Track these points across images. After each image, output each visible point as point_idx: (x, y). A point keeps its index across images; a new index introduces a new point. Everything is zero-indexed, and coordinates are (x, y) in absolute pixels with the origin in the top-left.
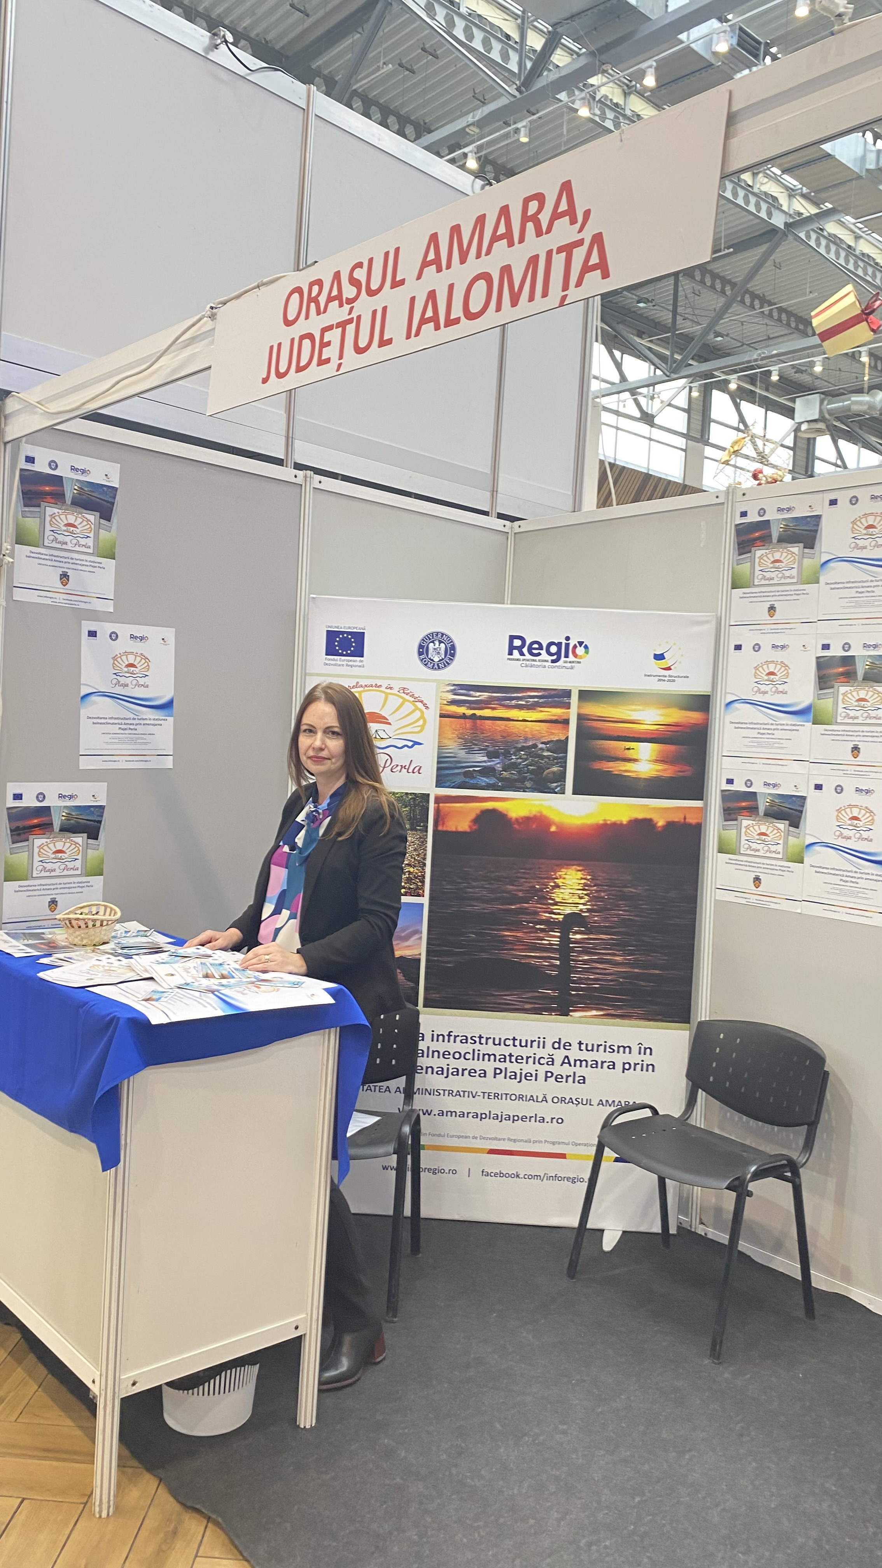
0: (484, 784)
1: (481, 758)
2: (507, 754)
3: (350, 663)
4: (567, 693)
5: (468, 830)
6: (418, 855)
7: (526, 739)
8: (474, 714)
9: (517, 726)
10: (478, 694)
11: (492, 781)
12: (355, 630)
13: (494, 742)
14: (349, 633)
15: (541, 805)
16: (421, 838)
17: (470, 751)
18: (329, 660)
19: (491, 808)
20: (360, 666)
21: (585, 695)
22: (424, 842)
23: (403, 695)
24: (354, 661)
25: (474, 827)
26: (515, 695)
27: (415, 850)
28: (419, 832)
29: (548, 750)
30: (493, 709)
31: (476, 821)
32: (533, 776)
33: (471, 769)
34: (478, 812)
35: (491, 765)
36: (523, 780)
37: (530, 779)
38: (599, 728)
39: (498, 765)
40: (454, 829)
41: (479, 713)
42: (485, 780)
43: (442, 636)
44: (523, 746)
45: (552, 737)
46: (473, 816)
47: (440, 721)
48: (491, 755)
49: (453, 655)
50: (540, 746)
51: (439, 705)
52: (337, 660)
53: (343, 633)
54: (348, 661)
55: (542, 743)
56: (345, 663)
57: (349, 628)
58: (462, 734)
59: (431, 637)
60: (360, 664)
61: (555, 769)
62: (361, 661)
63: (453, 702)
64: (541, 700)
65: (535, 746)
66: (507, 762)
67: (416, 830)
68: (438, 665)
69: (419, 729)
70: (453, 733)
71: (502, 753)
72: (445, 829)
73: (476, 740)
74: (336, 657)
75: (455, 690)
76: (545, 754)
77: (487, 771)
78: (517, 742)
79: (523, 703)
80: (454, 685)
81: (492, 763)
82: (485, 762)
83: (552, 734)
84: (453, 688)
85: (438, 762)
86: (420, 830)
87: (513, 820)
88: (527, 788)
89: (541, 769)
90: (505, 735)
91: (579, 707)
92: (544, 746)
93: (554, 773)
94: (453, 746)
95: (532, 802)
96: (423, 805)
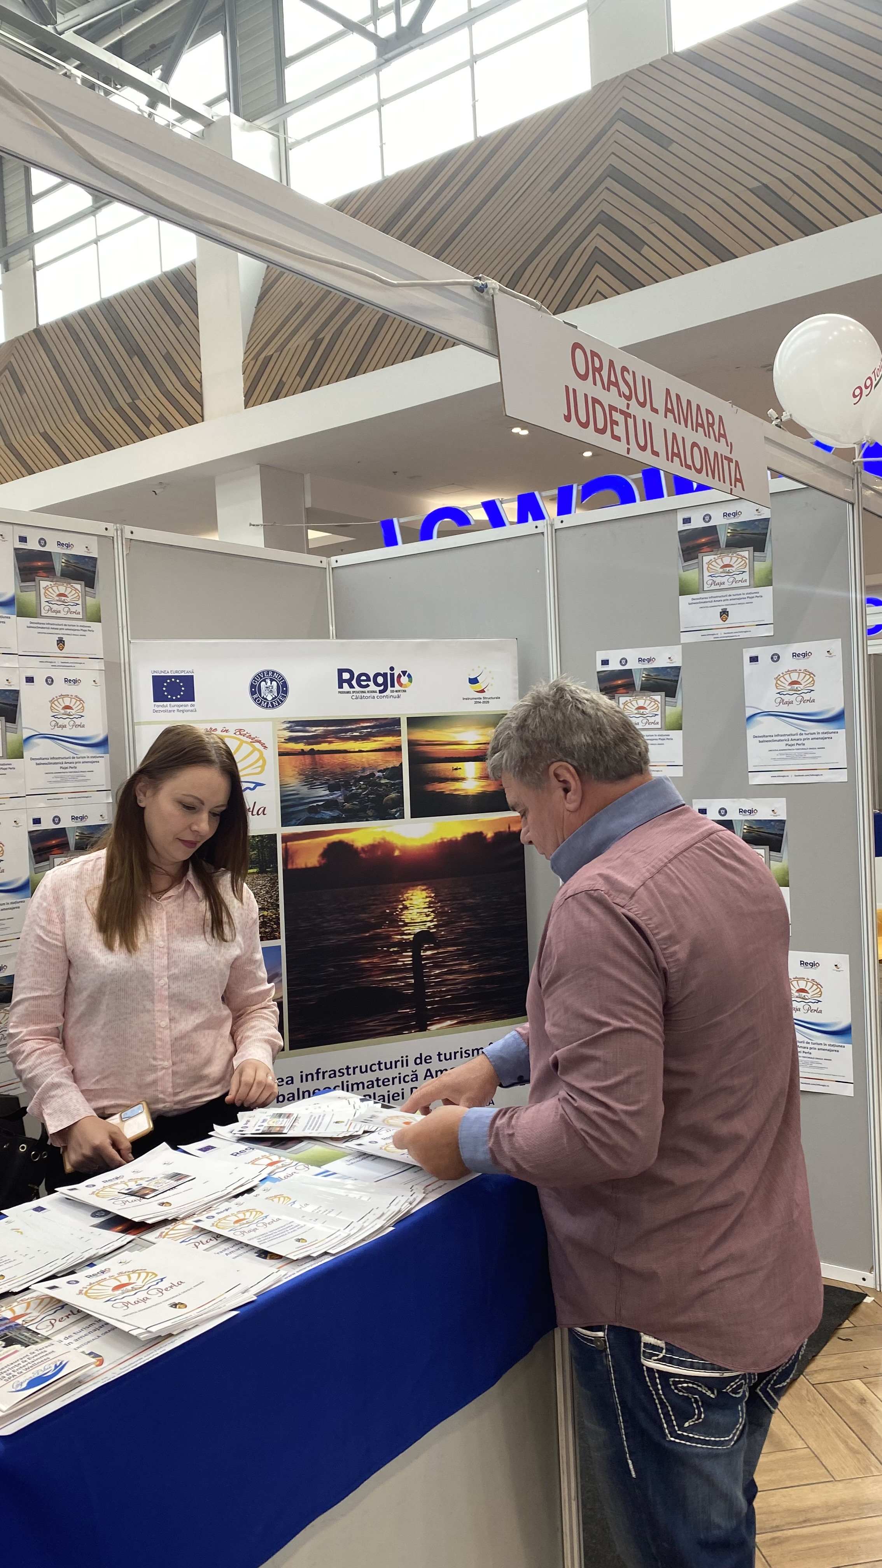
0: (328, 817)
1: (322, 792)
2: (347, 786)
3: (181, 708)
4: (397, 722)
5: (317, 865)
6: (271, 897)
7: (364, 769)
8: (312, 749)
9: (354, 758)
10: (314, 729)
11: (335, 813)
12: (183, 674)
13: (333, 774)
14: (176, 677)
15: (384, 832)
16: (271, 879)
17: (312, 786)
18: (158, 706)
19: (337, 840)
20: (192, 711)
21: (414, 722)
22: (275, 882)
23: (241, 737)
24: (185, 706)
25: (323, 862)
26: (349, 727)
27: (267, 892)
28: (269, 874)
29: (385, 778)
30: (330, 742)
31: (324, 855)
32: (374, 805)
33: (315, 804)
34: (325, 846)
35: (333, 798)
36: (364, 809)
37: (372, 808)
38: (429, 752)
39: (340, 798)
40: (303, 866)
41: (316, 747)
42: (328, 814)
43: (273, 675)
44: (361, 776)
45: (387, 765)
46: (321, 851)
47: (279, 760)
48: (332, 789)
49: (286, 692)
50: (378, 774)
51: (277, 744)
52: (167, 706)
53: (170, 677)
54: (178, 706)
55: (379, 771)
56: (175, 708)
57: (177, 672)
58: (302, 770)
59: (262, 676)
60: (192, 708)
61: (393, 795)
62: (193, 705)
63: (291, 740)
64: (374, 730)
65: (373, 775)
66: (348, 793)
67: (266, 872)
68: (272, 704)
69: (260, 769)
70: (294, 770)
71: (342, 785)
72: (295, 867)
73: (317, 775)
74: (165, 703)
75: (291, 727)
76: (383, 781)
77: (330, 805)
78: (356, 773)
79: (358, 734)
80: (290, 722)
81: (334, 796)
82: (327, 795)
83: (387, 762)
84: (288, 725)
85: (282, 801)
86: (269, 872)
87: (359, 850)
88: (370, 817)
89: (381, 797)
90: (344, 767)
91: (408, 734)
92: (380, 774)
93: (392, 799)
94: (295, 783)
95: (375, 830)
96: (272, 847)
